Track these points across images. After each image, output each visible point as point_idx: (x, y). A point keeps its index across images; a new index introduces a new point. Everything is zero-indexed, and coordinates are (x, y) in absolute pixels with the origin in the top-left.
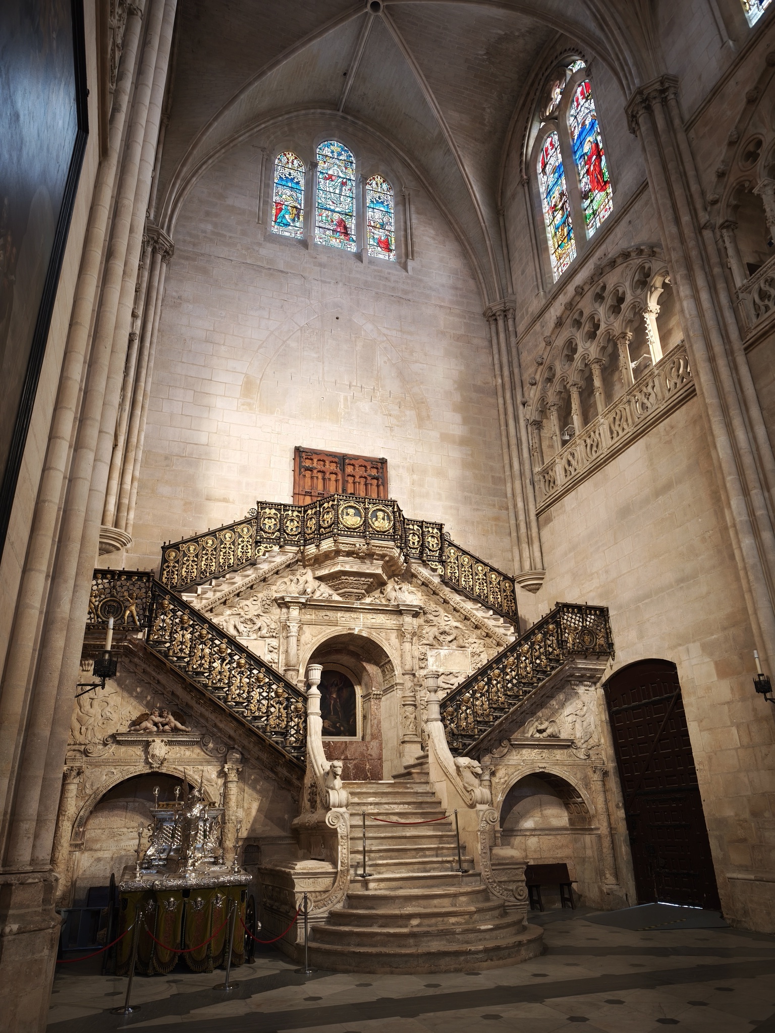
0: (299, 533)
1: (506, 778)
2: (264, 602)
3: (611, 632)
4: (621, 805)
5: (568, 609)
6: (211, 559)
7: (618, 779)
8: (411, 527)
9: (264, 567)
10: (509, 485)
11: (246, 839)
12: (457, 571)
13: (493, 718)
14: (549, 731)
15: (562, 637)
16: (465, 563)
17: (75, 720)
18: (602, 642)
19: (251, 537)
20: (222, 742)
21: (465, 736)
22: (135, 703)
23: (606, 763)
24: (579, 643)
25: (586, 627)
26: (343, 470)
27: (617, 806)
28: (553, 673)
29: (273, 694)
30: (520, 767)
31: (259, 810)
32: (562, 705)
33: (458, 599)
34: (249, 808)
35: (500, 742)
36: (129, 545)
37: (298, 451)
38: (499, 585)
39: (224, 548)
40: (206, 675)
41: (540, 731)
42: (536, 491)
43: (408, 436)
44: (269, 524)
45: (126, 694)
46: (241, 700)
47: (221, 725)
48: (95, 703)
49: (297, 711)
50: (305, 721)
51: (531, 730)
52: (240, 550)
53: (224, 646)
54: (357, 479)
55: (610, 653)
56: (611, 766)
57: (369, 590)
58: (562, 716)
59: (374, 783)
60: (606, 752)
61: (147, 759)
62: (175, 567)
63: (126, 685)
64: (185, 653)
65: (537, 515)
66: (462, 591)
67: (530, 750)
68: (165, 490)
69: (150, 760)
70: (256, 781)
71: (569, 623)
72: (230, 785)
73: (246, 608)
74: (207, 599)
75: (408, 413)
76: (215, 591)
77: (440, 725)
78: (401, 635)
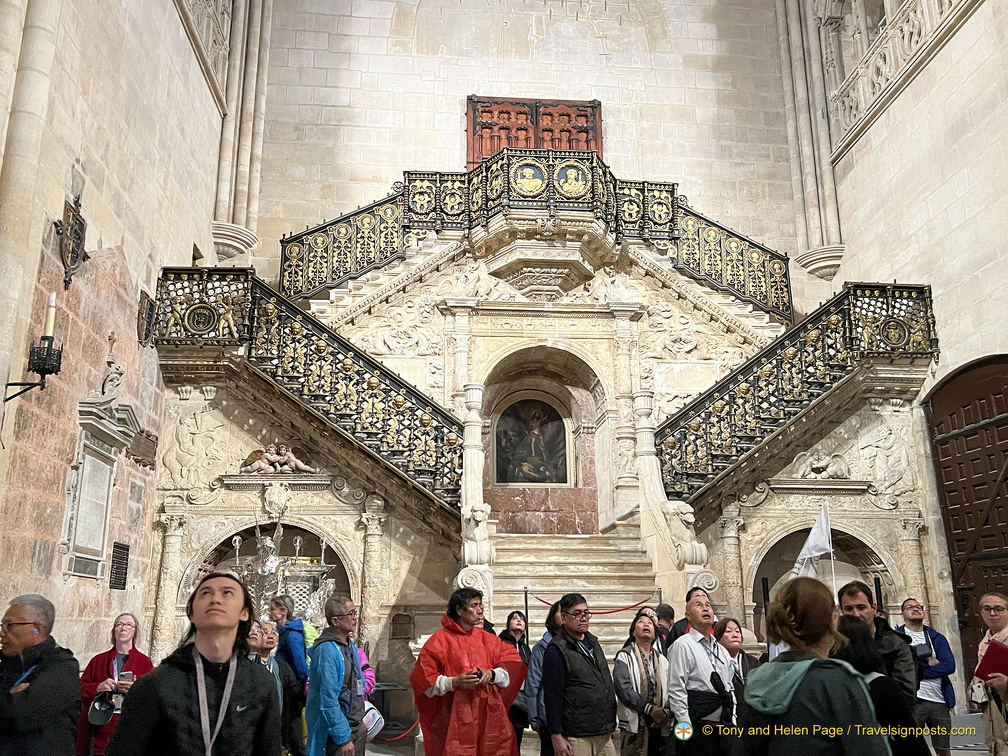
0: (463, 212)
1: (763, 535)
2: (422, 309)
3: (934, 323)
4: (946, 574)
5: (863, 291)
6: (345, 254)
7: (944, 539)
8: (626, 191)
9: (419, 261)
10: (791, 123)
11: (395, 607)
12: (697, 251)
13: (737, 451)
14: (830, 470)
15: (851, 333)
16: (711, 238)
17: (174, 460)
18: (920, 339)
19: (396, 221)
20: (360, 486)
21: (692, 475)
22: (247, 437)
23: (924, 515)
24: (881, 341)
25: (892, 317)
26: (536, 124)
27: (941, 576)
28: (835, 385)
29: (417, 422)
30: (786, 520)
31: (411, 571)
32: (856, 433)
33: (699, 291)
34: (398, 568)
35: (755, 485)
36: (255, 247)
37: (472, 101)
38: (764, 267)
39: (361, 237)
40: (328, 398)
41: (818, 471)
42: (832, 128)
43: (634, 66)
44: (421, 202)
45: (234, 427)
46: (374, 431)
47: (354, 464)
48: (197, 439)
49: (451, 444)
50: (461, 457)
51: (802, 468)
52: (383, 239)
53: (349, 362)
54: (557, 134)
55: (932, 353)
56: (932, 519)
57: (567, 286)
58: (853, 449)
59: (560, 538)
60: (926, 501)
61: (264, 506)
62: (299, 266)
63: (235, 416)
64: (298, 372)
65: (833, 162)
66: (705, 280)
67: (801, 497)
68: (298, 172)
69: (267, 508)
70: (405, 535)
71: (864, 312)
72: (370, 539)
73: (399, 318)
74: (344, 307)
75: (633, 30)
76: (354, 296)
77: (655, 460)
78: (614, 344)
